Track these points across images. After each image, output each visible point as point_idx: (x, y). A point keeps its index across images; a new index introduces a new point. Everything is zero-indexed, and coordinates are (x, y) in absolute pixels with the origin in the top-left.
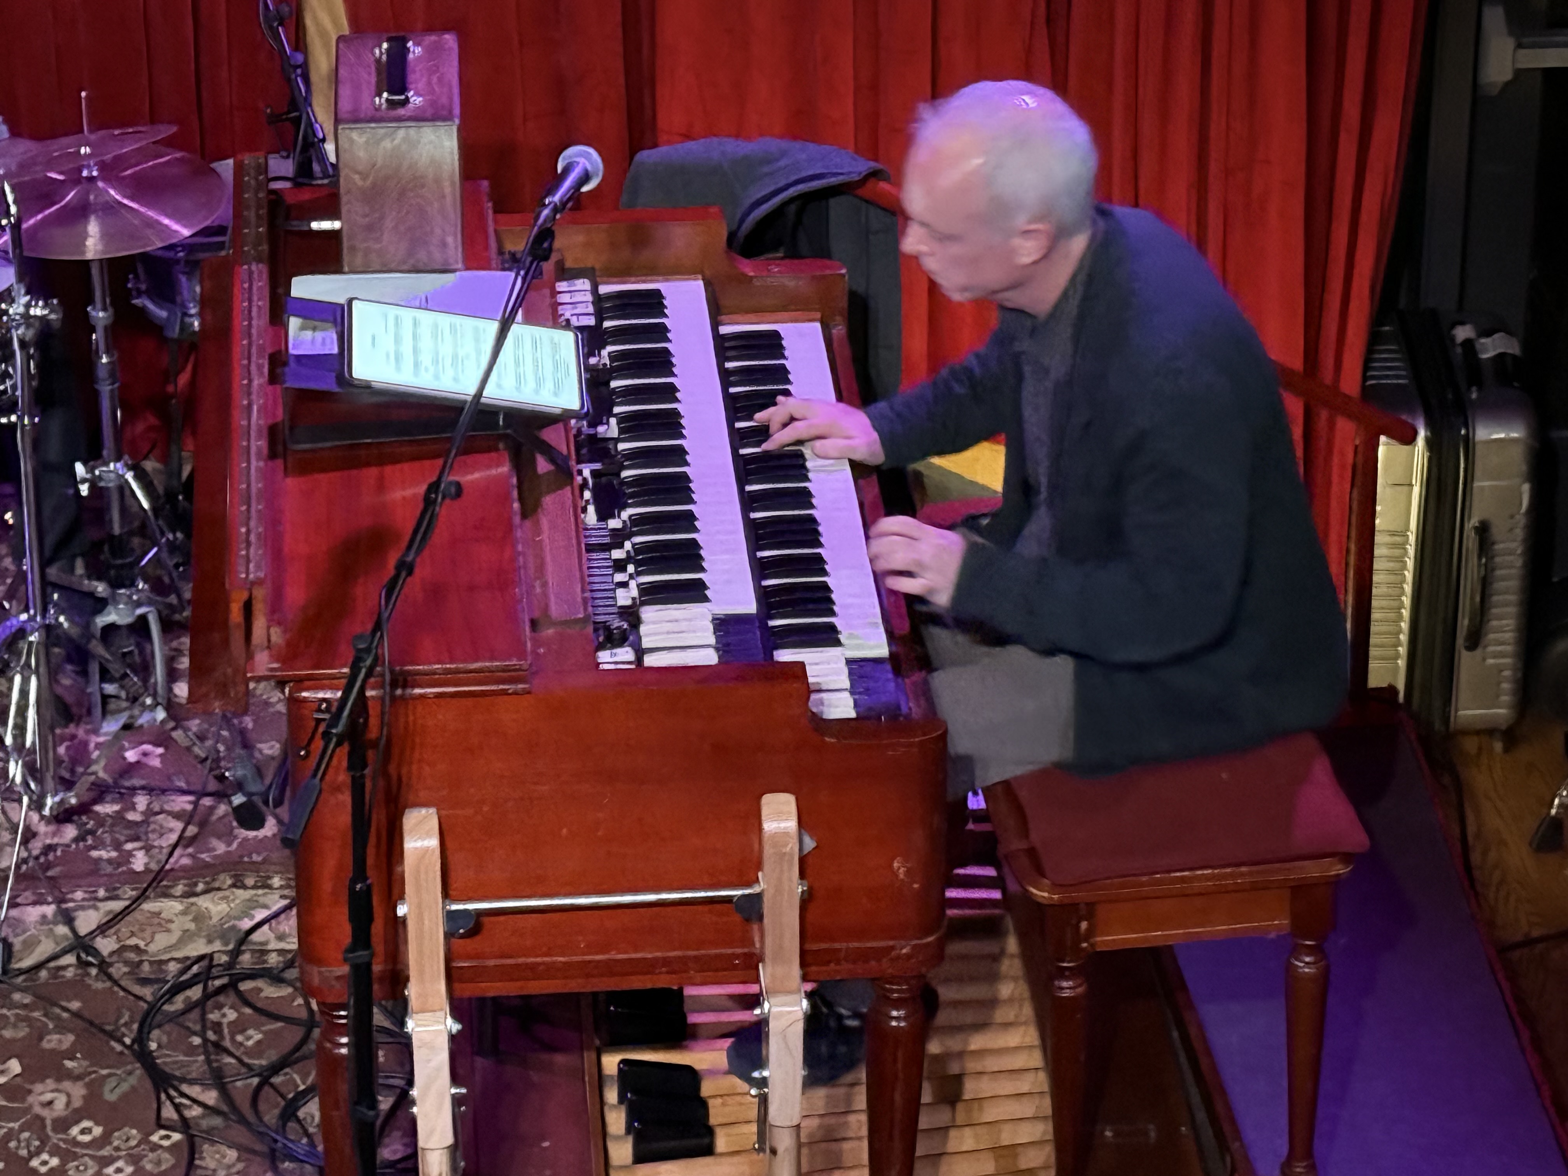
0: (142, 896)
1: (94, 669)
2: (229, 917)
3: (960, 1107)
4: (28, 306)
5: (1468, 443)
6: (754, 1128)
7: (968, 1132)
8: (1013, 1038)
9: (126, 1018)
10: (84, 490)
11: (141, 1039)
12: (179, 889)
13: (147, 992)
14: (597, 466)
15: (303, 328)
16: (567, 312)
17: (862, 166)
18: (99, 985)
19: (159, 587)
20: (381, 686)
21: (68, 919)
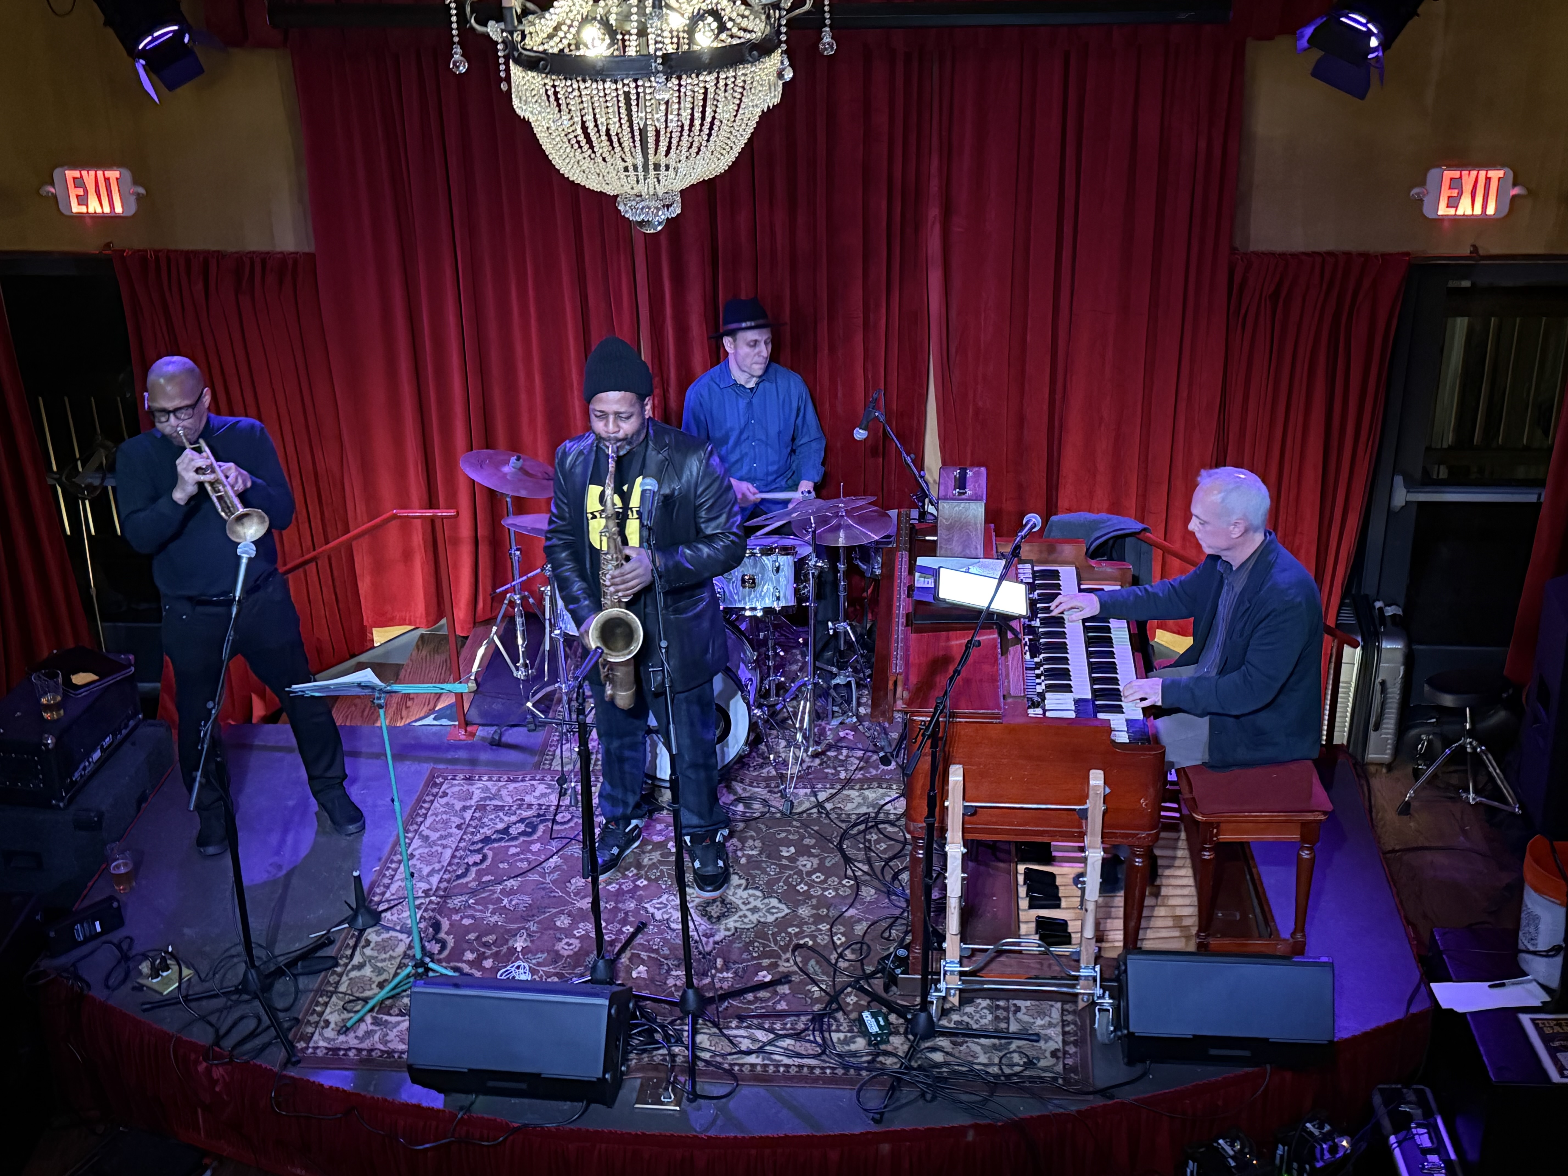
0: (843, 788)
1: (830, 700)
2: (876, 799)
3: (1160, 898)
4: (816, 562)
5: (1379, 649)
6: (1079, 899)
7: (1162, 909)
8: (1182, 872)
9: (835, 834)
10: (831, 632)
11: (840, 843)
12: (857, 787)
13: (844, 826)
14: (1031, 637)
15: (920, 577)
16: (1022, 576)
17: (1139, 526)
18: (826, 821)
19: (856, 671)
20: (945, 717)
21: (816, 796)
